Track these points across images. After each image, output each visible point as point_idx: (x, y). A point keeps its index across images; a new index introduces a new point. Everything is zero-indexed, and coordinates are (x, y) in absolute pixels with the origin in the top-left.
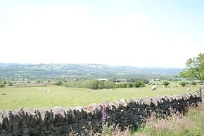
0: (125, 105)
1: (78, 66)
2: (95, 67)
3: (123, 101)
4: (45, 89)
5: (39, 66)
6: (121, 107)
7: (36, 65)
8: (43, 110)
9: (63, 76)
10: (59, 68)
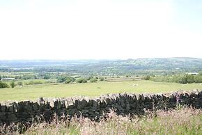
0: (197, 94)
1: (166, 60)
2: (184, 60)
3: (195, 90)
4: (133, 84)
5: (128, 61)
6: (193, 95)
7: (124, 61)
8: (138, 94)
9: (151, 71)
10: (146, 63)
